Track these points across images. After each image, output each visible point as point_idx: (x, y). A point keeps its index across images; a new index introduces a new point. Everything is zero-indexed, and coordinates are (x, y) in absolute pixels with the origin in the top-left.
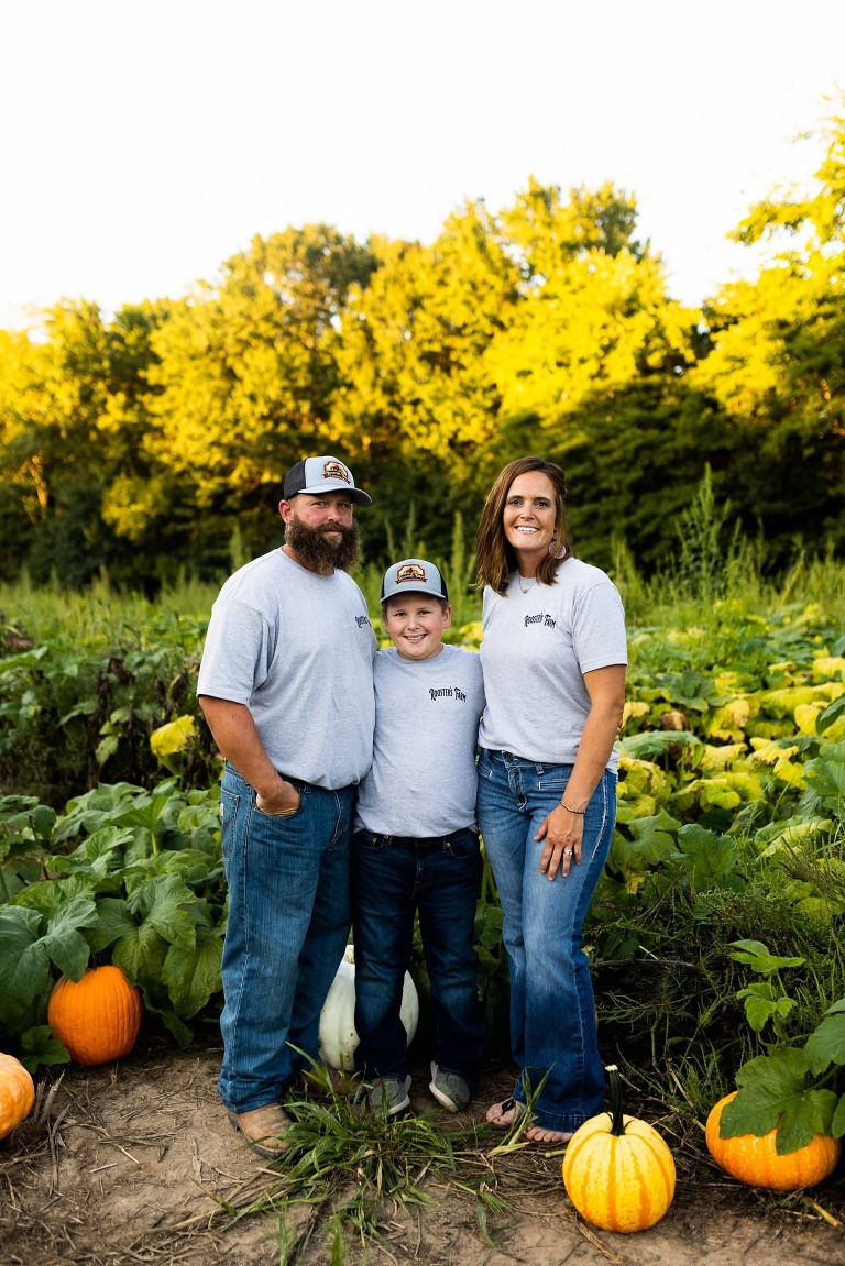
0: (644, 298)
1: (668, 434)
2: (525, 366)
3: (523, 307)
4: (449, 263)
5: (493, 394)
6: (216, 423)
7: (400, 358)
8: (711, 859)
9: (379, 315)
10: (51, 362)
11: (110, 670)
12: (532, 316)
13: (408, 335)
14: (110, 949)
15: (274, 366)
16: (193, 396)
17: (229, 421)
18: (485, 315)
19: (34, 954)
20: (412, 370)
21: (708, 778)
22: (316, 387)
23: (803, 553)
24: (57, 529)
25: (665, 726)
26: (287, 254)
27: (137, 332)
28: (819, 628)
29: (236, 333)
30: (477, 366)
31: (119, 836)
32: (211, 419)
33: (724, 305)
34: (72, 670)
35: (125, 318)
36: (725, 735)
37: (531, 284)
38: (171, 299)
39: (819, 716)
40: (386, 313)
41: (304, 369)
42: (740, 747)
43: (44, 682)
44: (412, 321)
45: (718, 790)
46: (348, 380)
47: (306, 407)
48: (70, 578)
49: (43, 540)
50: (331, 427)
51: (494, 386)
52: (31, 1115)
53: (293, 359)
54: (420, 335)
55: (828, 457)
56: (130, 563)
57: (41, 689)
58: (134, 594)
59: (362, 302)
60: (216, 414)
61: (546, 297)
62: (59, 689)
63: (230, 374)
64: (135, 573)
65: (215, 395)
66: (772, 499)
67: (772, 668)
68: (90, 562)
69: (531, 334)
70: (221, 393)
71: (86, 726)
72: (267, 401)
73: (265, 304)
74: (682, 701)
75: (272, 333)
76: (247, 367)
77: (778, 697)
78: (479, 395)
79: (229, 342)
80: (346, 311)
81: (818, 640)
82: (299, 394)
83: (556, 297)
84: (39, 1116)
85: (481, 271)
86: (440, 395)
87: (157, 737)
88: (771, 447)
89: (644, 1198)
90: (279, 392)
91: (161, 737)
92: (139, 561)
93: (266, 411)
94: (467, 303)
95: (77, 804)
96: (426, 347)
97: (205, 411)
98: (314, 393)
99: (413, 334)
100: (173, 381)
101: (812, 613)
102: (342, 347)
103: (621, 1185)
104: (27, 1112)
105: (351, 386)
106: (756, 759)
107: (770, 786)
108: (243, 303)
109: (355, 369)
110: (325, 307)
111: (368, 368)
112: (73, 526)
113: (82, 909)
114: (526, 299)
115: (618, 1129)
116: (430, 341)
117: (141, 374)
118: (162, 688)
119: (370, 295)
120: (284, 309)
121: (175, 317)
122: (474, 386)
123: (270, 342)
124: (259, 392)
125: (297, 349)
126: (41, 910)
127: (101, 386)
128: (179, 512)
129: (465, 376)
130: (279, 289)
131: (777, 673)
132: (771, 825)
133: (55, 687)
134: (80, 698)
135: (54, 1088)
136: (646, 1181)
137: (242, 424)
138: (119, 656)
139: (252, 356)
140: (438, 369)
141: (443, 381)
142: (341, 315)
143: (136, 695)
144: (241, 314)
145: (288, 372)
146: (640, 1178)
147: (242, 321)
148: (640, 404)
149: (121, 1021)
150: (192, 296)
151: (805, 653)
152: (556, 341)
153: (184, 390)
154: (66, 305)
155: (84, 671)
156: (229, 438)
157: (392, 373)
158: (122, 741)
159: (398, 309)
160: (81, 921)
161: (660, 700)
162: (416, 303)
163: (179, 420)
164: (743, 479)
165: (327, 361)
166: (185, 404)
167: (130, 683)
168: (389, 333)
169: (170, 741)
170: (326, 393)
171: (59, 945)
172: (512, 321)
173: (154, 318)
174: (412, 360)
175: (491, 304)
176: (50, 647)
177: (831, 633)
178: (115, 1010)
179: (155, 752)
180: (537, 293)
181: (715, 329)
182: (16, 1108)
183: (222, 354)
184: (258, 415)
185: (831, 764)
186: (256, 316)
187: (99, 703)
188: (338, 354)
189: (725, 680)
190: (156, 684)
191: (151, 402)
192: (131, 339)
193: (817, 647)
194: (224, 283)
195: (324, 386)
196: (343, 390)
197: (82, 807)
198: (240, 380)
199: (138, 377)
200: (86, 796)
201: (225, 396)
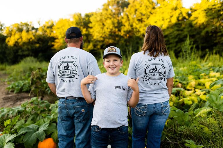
0: (178, 7)
1: (183, 32)
2: (156, 21)
4: (142, 2)
8: (183, 117)
9: (129, 13)
12: (157, 11)
14: (51, 134)
15: (111, 23)
17: (103, 33)
18: (149, 12)
19: (34, 136)
21: (186, 98)
23: (208, 52)
25: (177, 87)
26: (113, 3)
27: (88, 18)
28: (211, 67)
29: (104, 17)
30: (147, 21)
32: (100, 32)
33: (194, 8)
35: (86, 15)
36: (190, 89)
38: (94, 12)
39: (210, 85)
40: (131, 12)
41: (116, 23)
42: (193, 91)
44: (135, 13)
45: (187, 101)
47: (117, 30)
50: (121, 33)
53: (114, 21)
54: (137, 16)
55: (214, 35)
59: (127, 11)
61: (160, 8)
63: (103, 24)
65: (101, 28)
66: (203, 43)
67: (201, 75)
69: (157, 15)
72: (110, 29)
73: (109, 12)
74: (181, 82)
75: (111, 17)
76: (106, 23)
77: (202, 81)
79: (103, 19)
81: (211, 69)
82: (116, 27)
83: (162, 8)
85: (148, 4)
86: (141, 27)
88: (203, 33)
90: (112, 27)
93: (110, 31)
94: (145, 10)
98: (118, 27)
100: (94, 26)
101: (210, 64)
105: (125, 26)
106: (196, 94)
107: (199, 100)
108: (105, 12)
109: (125, 23)
110: (120, 12)
111: (128, 22)
113: (46, 126)
114: (156, 8)
116: (139, 17)
117: (88, 25)
119: (128, 9)
120: (113, 13)
121: (94, 15)
122: (147, 25)
123: (110, 19)
124: (109, 27)
125: (115, 19)
126: (38, 126)
127: (82, 27)
128: (95, 49)
129: (145, 23)
130: (112, 9)
131: (202, 76)
132: (198, 109)
137: (106, 33)
139: (107, 21)
140: (140, 22)
141: (141, 24)
142: (123, 13)
145: (113, 23)
147: (105, 15)
148: (178, 27)
150: (97, 11)
151: (208, 72)
152: (162, 16)
153: (96, 28)
156: (103, 36)
157: (132, 23)
160: (45, 129)
161: (177, 81)
162: (136, 10)
163: (95, 33)
164: (197, 40)
165: (120, 21)
166: (96, 30)
168: (131, 16)
170: (120, 27)
171: (40, 134)
172: (154, 12)
173: (90, 15)
174: (136, 21)
175: (150, 10)
177: (214, 68)
178: (51, 147)
180: (158, 7)
181: (192, 12)
183: (102, 21)
184: (108, 31)
185: (212, 96)
186: (108, 14)
188: (122, 20)
189: (190, 77)
191: (90, 30)
193: (211, 71)
194: (103, 8)
196: (123, 26)
198: (105, 25)
201: (103, 28)
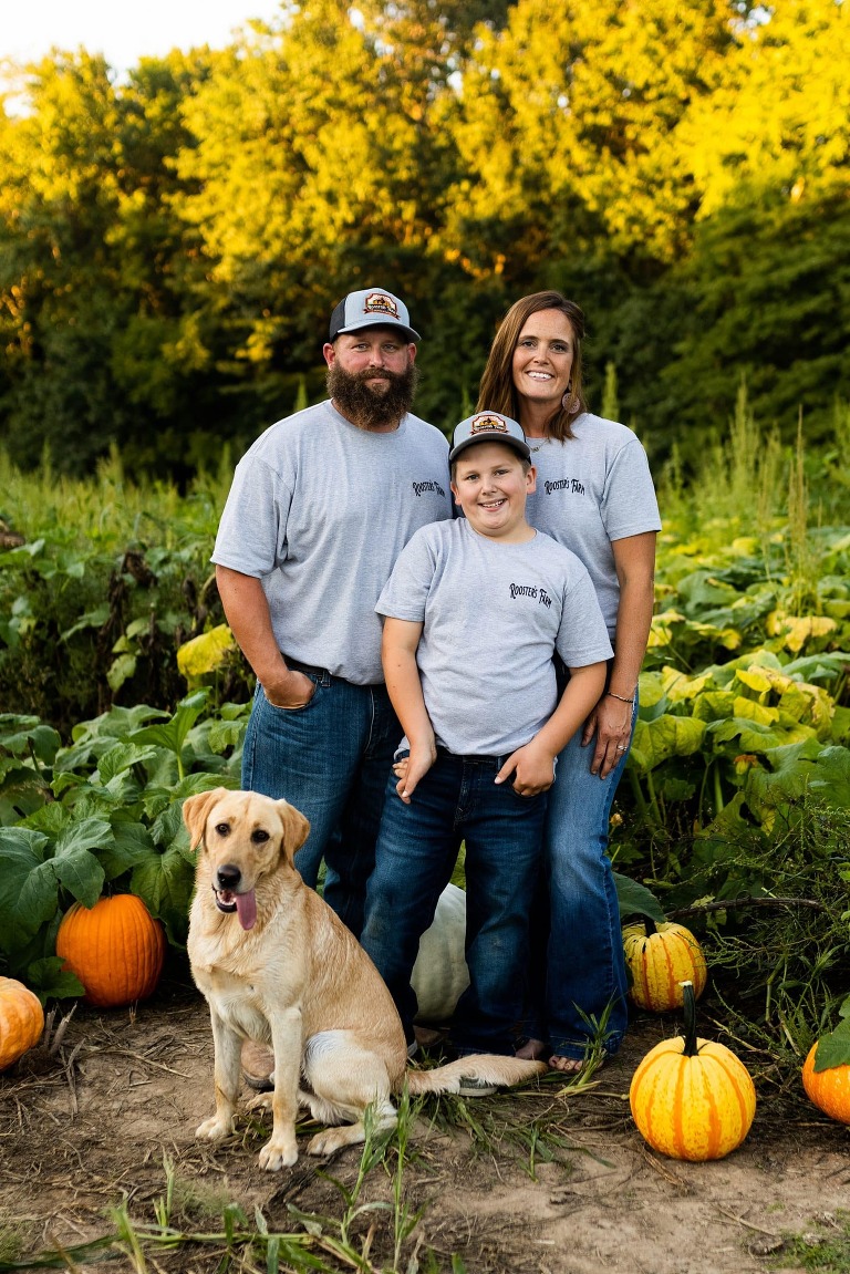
2: (737, 147)
3: (735, 57)
5: (689, 190)
6: (277, 235)
7: (549, 136)
9: (518, 70)
10: (38, 145)
11: (125, 570)
12: (748, 72)
13: (563, 101)
14: (128, 876)
15: (363, 149)
16: (243, 196)
17: (296, 232)
18: (678, 71)
19: (41, 877)
20: (568, 152)
22: (423, 182)
24: (47, 393)
27: (162, 99)
29: (306, 100)
30: (664, 147)
31: (137, 753)
32: (270, 229)
34: (77, 569)
35: (145, 79)
37: (751, 22)
38: (212, 48)
40: (530, 67)
41: (407, 153)
43: (39, 585)
44: (568, 79)
46: (472, 170)
47: (409, 210)
48: (66, 464)
49: (28, 409)
50: (445, 240)
51: (689, 179)
52: (40, 1043)
53: (391, 141)
54: (580, 101)
56: (152, 443)
57: (37, 594)
58: (158, 484)
59: (494, 52)
60: (277, 222)
61: (770, 42)
62: (60, 595)
63: (298, 163)
64: (160, 457)
65: (275, 193)
68: (96, 441)
69: (744, 97)
70: (285, 190)
71: (95, 643)
72: (353, 201)
73: (350, 56)
75: (361, 100)
76: (323, 151)
78: (667, 192)
79: (297, 112)
80: (471, 66)
82: (399, 191)
83: (785, 42)
84: (50, 1046)
86: (609, 192)
87: (185, 653)
89: (713, 1119)
90: (371, 189)
91: (191, 652)
92: (166, 439)
93: (350, 218)
94: (650, 52)
95: (85, 730)
96: (589, 119)
97: (261, 219)
98: (421, 190)
99: (571, 98)
100: (214, 172)
102: (464, 120)
103: (688, 1105)
104: (36, 1040)
105: (476, 179)
108: (317, 56)
109: (482, 154)
110: (440, 59)
111: (502, 152)
112: (71, 388)
113: (95, 829)
114: (740, 46)
115: (690, 1050)
116: (596, 110)
117: (169, 162)
118: (192, 590)
119: (506, 41)
120: (378, 64)
121: (218, 77)
122: (658, 177)
123: (358, 113)
124: (341, 188)
125: (396, 124)
126: (47, 833)
127: (109, 181)
128: (223, 367)
129: (646, 163)
130: (370, 32)
133: (54, 593)
134: (87, 607)
135: (66, 1020)
136: (717, 1102)
137: (315, 236)
138: (138, 552)
139: (332, 136)
140: (606, 152)
141: (614, 172)
142: (464, 71)
143: (160, 602)
144: (315, 72)
145: (383, 157)
146: (709, 1097)
147: (317, 82)
149: (141, 956)
150: (243, 44)
152: (783, 110)
153: (230, 187)
154: (59, 61)
155: (92, 573)
156: (295, 257)
157: (538, 158)
158: (141, 661)
159: (548, 60)
160: (94, 842)
162: (575, 52)
163: (224, 233)
165: (441, 141)
166: (233, 209)
167: (152, 585)
168: (533, 97)
169: (202, 656)
170: (438, 190)
171: (70, 867)
172: (717, 77)
173: (187, 78)
174: (568, 139)
175: (687, 51)
176: (49, 541)
178: (133, 943)
179: (183, 671)
180: (756, 36)
182: (25, 1031)
183: (286, 132)
184: (339, 223)
186: (337, 75)
187: (112, 611)
188: (459, 131)
190: (185, 585)
191: (183, 206)
192: (153, 111)
194: (289, 23)
195: (437, 179)
196: (465, 185)
197: (91, 734)
198: (314, 172)
199: (164, 168)
200: (96, 720)
201: (290, 195)
